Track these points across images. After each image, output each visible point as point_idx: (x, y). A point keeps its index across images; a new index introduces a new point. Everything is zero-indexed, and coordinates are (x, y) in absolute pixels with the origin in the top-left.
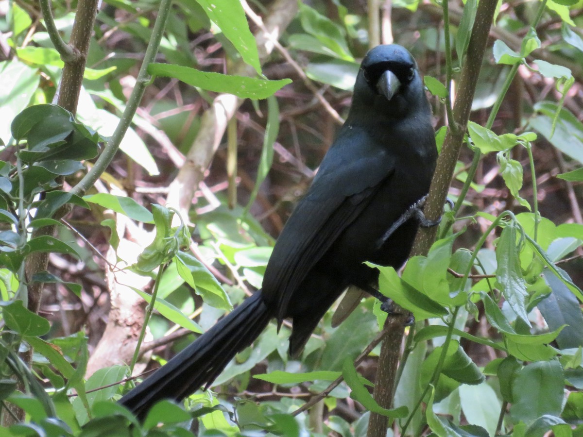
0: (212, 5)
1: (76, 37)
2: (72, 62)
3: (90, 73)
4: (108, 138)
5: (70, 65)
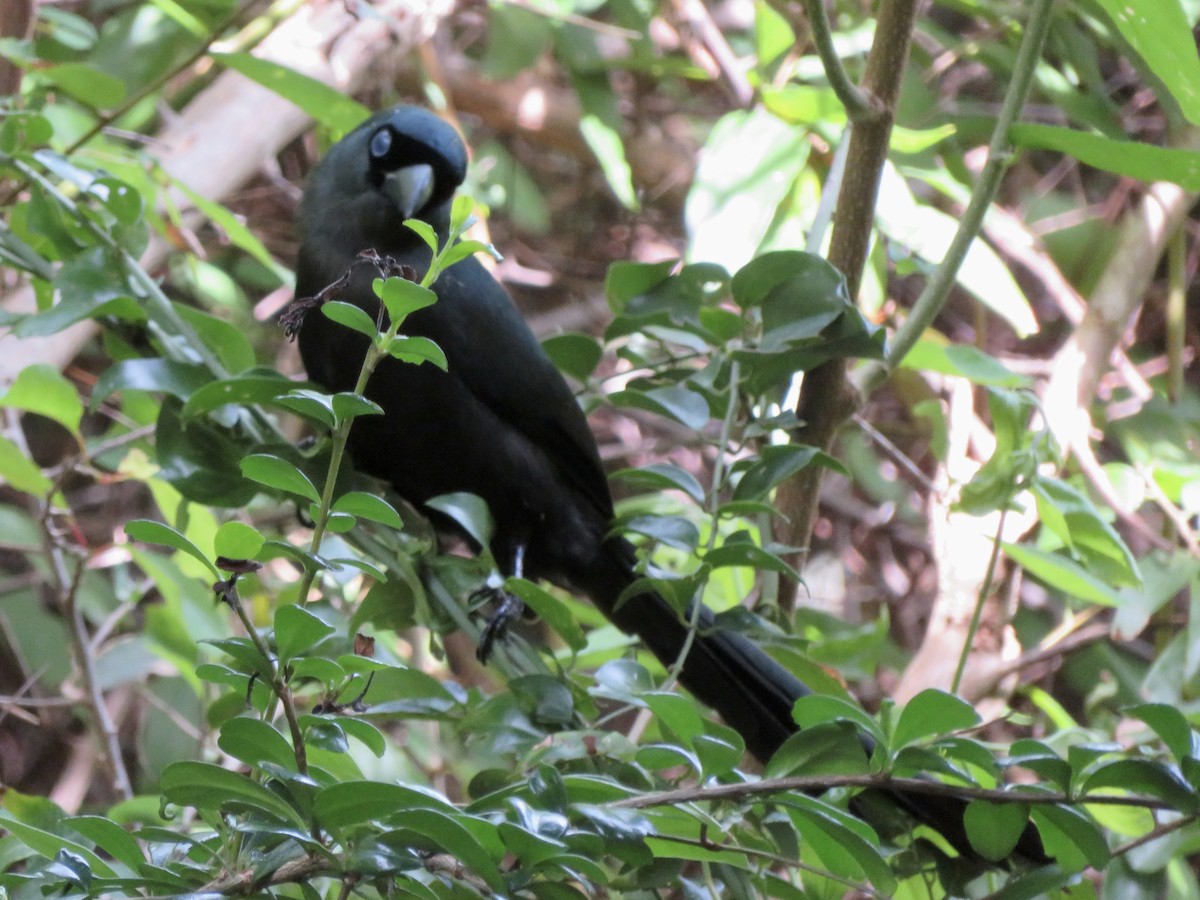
1: (875, 75)
2: (868, 122)
3: (903, 139)
5: (864, 130)
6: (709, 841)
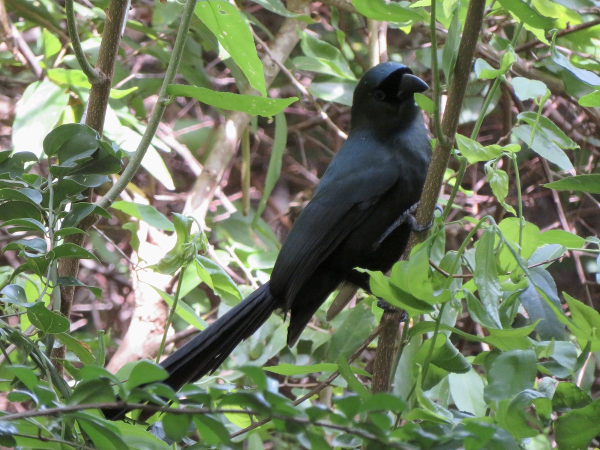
0: (224, 32)
1: (102, 62)
2: (99, 84)
3: (115, 93)
4: (132, 152)
5: (97, 87)
6: (43, 437)
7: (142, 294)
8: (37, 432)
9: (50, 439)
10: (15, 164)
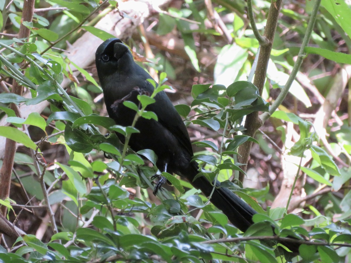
0: (338, 15)
1: (267, 33)
2: (265, 46)
3: (274, 52)
4: (283, 86)
5: (264, 48)
6: (228, 254)
7: (288, 172)
8: (225, 251)
9: (233, 256)
10: (213, 92)
